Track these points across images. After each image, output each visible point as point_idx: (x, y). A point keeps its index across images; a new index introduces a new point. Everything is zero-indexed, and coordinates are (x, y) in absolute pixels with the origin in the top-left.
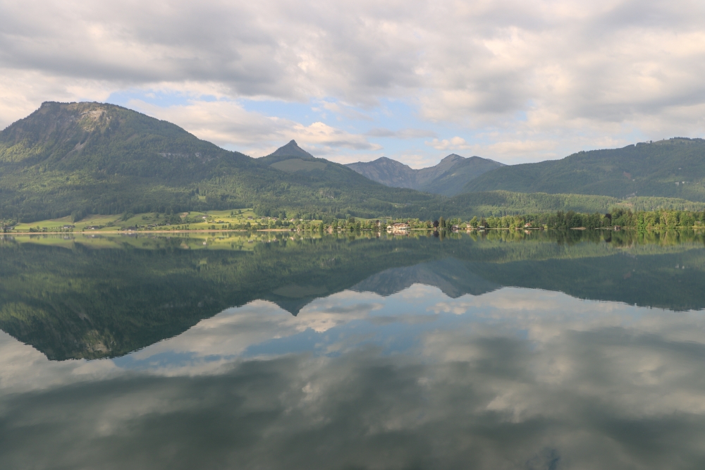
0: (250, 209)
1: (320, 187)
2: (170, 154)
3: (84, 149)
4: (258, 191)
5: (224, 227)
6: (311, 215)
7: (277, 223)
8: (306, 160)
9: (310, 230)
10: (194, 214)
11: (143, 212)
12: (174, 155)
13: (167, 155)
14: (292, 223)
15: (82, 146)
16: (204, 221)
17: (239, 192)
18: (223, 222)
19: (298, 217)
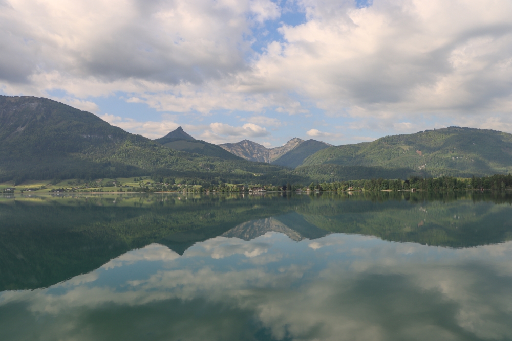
0: (148, 177)
1: (200, 161)
2: (89, 136)
3: (24, 131)
4: (154, 164)
5: (129, 190)
6: (193, 182)
7: (168, 187)
8: (189, 141)
9: (193, 192)
10: (107, 181)
11: (68, 179)
12: (92, 136)
13: (87, 137)
14: (179, 187)
15: (22, 129)
16: (114, 185)
17: (140, 164)
18: (128, 186)
19: (184, 183)
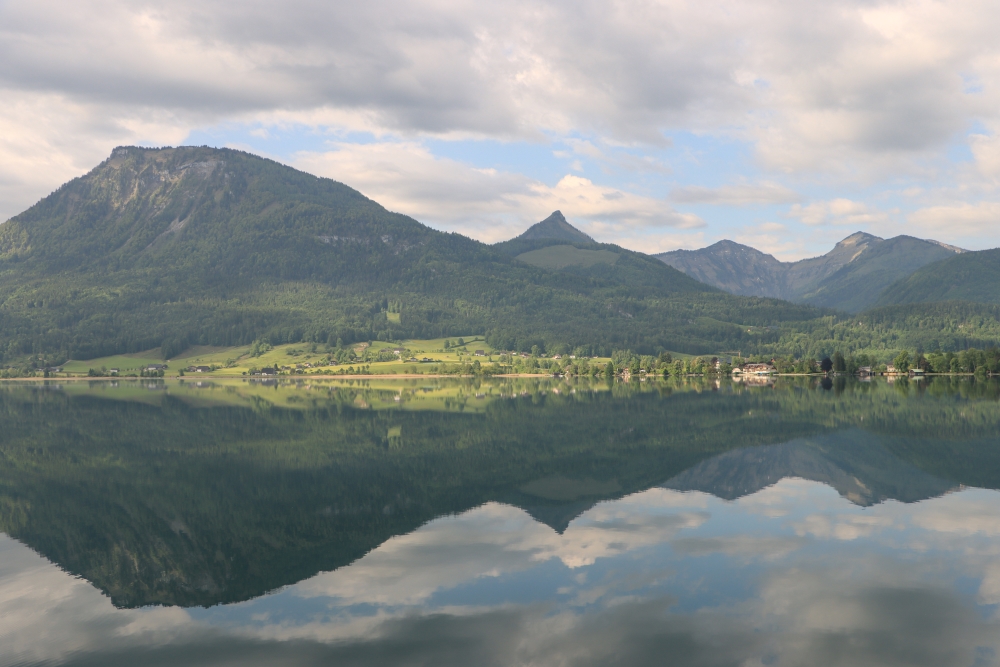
0: (480, 337)
1: (608, 296)
3: (185, 230)
4: (493, 305)
5: (432, 370)
6: (591, 348)
7: (528, 362)
8: (580, 247)
9: (589, 376)
10: (378, 347)
11: (287, 342)
12: (343, 239)
13: (331, 240)
14: (556, 363)
15: (182, 225)
16: (397, 358)
17: (459, 306)
18: (430, 361)
19: (568, 351)
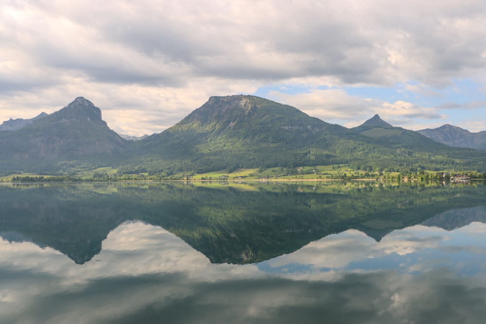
0: (346, 165)
1: (398, 148)
2: (290, 127)
3: (235, 126)
4: (352, 152)
5: (328, 178)
6: (391, 169)
7: (366, 174)
8: (386, 129)
9: (390, 179)
10: (307, 168)
11: (272, 167)
12: (293, 128)
13: (288, 128)
14: (377, 175)
15: (234, 124)
16: (313, 173)
17: (338, 152)
18: (327, 174)
19: (381, 170)
